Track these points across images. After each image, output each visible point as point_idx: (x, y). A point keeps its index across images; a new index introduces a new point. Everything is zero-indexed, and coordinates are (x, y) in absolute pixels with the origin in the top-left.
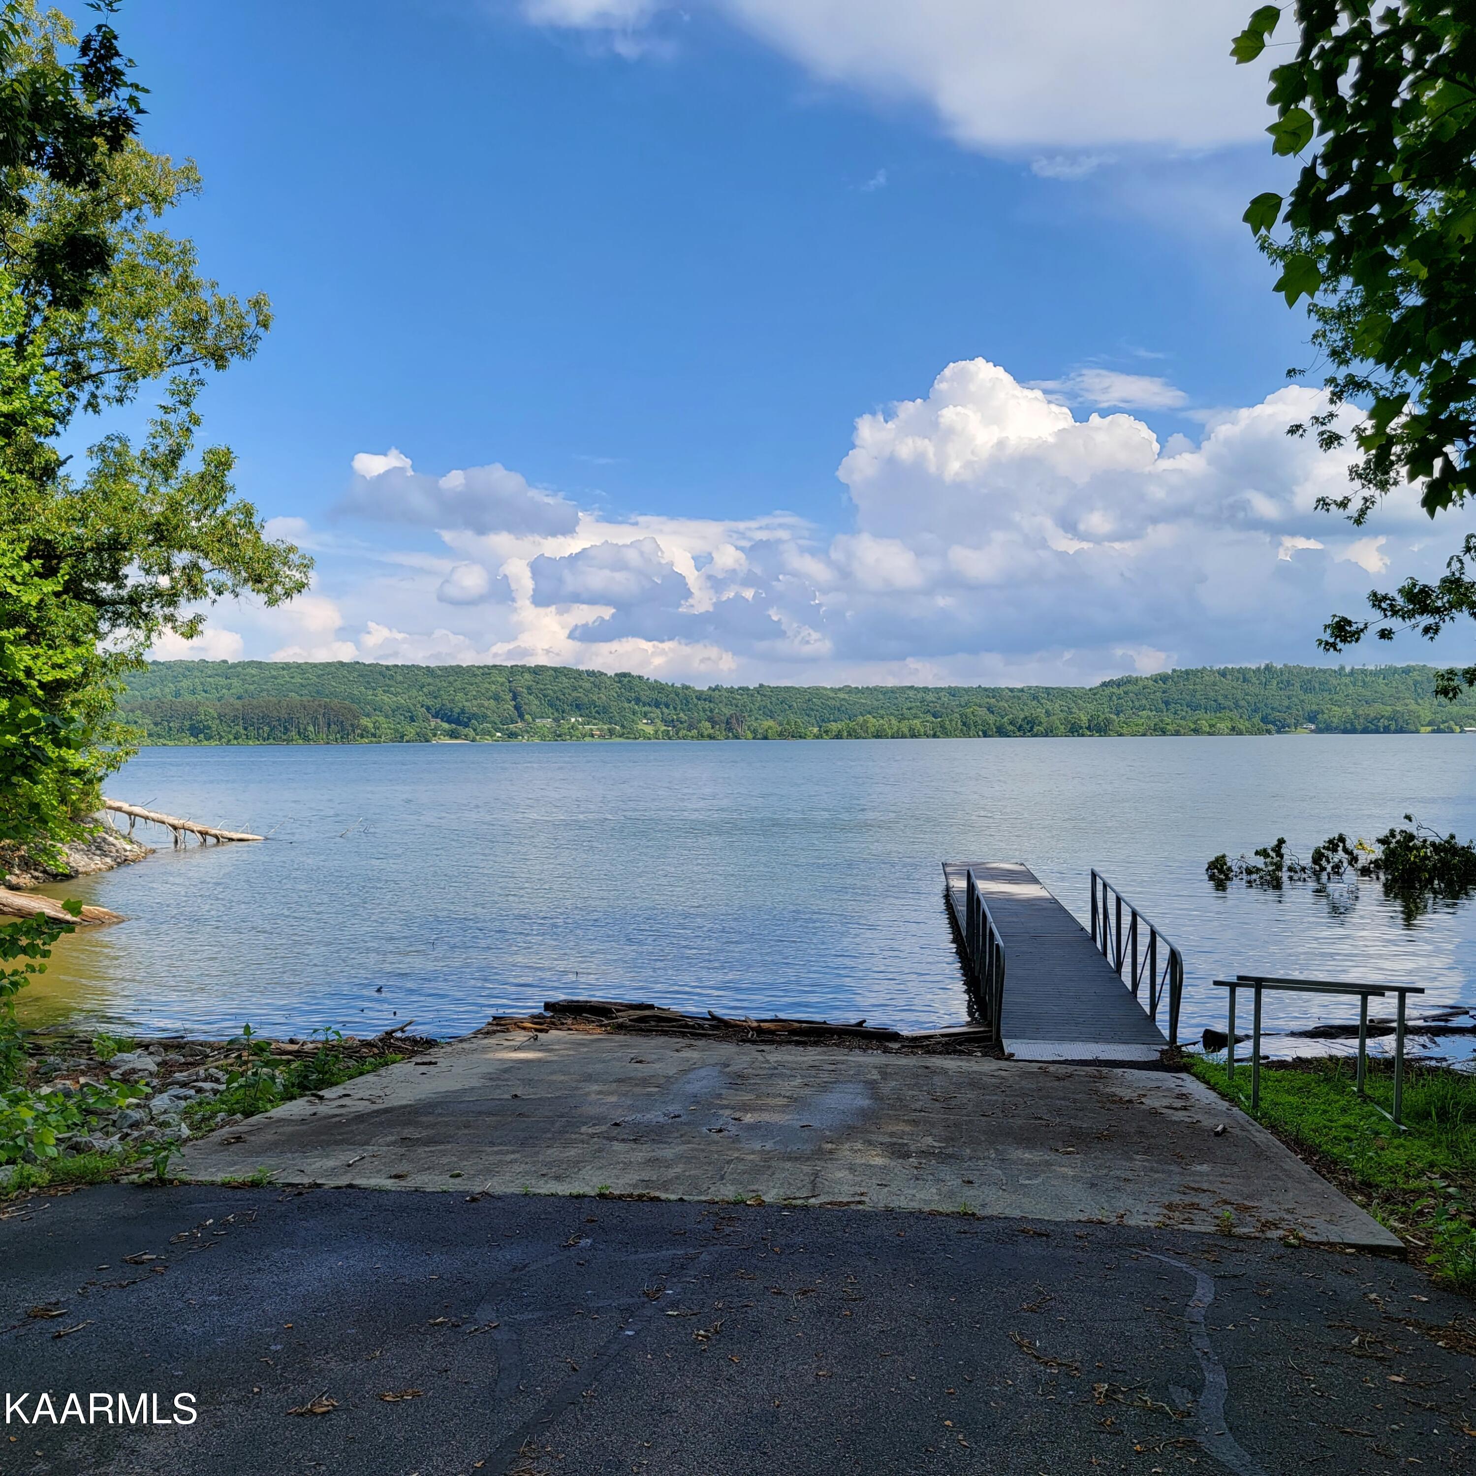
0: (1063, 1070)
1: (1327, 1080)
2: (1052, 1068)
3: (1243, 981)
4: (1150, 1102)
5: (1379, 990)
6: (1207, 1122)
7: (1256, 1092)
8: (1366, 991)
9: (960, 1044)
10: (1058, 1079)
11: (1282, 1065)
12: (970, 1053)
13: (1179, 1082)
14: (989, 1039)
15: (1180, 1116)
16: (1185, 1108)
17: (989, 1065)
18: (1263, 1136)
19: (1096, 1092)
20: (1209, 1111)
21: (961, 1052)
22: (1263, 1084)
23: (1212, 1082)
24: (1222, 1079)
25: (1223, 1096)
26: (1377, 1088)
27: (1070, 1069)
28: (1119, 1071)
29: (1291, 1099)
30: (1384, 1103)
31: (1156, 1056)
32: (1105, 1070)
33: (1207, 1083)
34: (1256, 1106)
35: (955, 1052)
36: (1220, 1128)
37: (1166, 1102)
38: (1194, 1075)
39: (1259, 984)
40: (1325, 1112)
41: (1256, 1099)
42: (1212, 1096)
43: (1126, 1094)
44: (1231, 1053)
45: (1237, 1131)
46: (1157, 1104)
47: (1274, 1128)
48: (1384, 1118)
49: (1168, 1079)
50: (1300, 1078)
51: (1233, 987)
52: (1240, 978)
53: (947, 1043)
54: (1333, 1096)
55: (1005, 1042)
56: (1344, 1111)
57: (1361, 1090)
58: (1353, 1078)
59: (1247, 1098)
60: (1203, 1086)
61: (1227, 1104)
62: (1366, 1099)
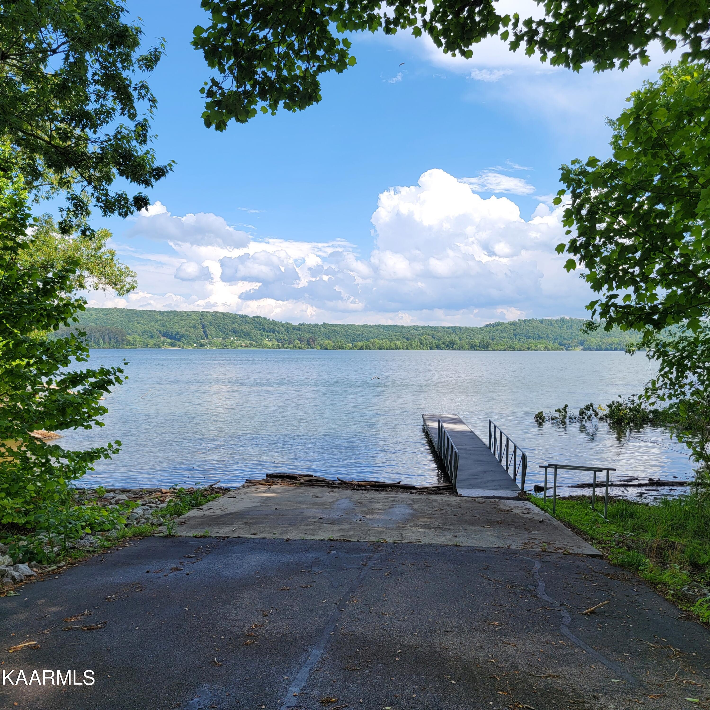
0: (481, 500)
1: (581, 504)
2: (477, 500)
3: (550, 466)
4: (515, 511)
5: (600, 470)
6: (537, 518)
7: (554, 507)
8: (596, 470)
9: (440, 491)
10: (480, 503)
11: (564, 498)
12: (444, 494)
13: (526, 504)
14: (451, 488)
15: (527, 516)
16: (528, 513)
17: (453, 498)
18: (557, 523)
19: (495, 508)
20: (537, 514)
21: (440, 494)
22: (557, 505)
23: (538, 504)
24: (542, 503)
25: (542, 509)
26: (600, 506)
27: (484, 500)
28: (503, 500)
29: (567, 510)
30: (601, 512)
31: (516, 495)
32: (497, 500)
33: (536, 505)
34: (554, 513)
35: (438, 493)
36: (541, 520)
37: (521, 511)
38: (531, 502)
39: (556, 467)
40: (579, 515)
41: (554, 510)
42: (538, 509)
43: (506, 509)
44: (545, 494)
45: (547, 521)
46: (518, 512)
47: (561, 521)
48: (601, 517)
49: (521, 504)
50: (571, 503)
51: (546, 468)
52: (549, 465)
53: (435, 490)
54: (583, 509)
55: (458, 490)
56: (587, 514)
57: (593, 507)
58: (590, 503)
59: (551, 510)
60: (534, 506)
61: (543, 512)
62: (594, 510)
